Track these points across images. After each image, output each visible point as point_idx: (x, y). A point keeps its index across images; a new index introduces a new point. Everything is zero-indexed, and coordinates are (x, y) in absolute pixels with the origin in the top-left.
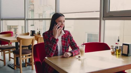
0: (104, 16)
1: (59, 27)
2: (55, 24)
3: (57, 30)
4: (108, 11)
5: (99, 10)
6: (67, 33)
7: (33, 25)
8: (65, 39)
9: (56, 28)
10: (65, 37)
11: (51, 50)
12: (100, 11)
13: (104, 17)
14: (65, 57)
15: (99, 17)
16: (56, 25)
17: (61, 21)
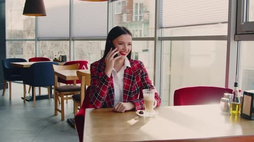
0: (238, 33)
1: (117, 54)
2: (111, 49)
3: (111, 61)
4: (245, 21)
5: (227, 19)
6: (135, 65)
7: (147, 50)
8: (129, 77)
9: (111, 56)
10: (130, 73)
11: (96, 95)
12: (229, 22)
13: (236, 34)
14: (118, 110)
15: (226, 34)
16: (113, 50)
17: (124, 43)
